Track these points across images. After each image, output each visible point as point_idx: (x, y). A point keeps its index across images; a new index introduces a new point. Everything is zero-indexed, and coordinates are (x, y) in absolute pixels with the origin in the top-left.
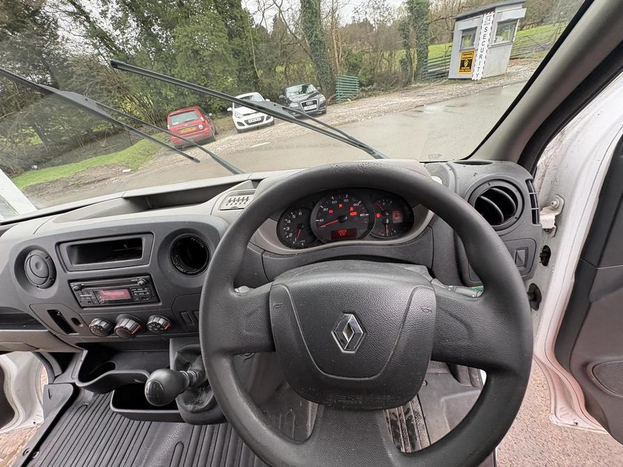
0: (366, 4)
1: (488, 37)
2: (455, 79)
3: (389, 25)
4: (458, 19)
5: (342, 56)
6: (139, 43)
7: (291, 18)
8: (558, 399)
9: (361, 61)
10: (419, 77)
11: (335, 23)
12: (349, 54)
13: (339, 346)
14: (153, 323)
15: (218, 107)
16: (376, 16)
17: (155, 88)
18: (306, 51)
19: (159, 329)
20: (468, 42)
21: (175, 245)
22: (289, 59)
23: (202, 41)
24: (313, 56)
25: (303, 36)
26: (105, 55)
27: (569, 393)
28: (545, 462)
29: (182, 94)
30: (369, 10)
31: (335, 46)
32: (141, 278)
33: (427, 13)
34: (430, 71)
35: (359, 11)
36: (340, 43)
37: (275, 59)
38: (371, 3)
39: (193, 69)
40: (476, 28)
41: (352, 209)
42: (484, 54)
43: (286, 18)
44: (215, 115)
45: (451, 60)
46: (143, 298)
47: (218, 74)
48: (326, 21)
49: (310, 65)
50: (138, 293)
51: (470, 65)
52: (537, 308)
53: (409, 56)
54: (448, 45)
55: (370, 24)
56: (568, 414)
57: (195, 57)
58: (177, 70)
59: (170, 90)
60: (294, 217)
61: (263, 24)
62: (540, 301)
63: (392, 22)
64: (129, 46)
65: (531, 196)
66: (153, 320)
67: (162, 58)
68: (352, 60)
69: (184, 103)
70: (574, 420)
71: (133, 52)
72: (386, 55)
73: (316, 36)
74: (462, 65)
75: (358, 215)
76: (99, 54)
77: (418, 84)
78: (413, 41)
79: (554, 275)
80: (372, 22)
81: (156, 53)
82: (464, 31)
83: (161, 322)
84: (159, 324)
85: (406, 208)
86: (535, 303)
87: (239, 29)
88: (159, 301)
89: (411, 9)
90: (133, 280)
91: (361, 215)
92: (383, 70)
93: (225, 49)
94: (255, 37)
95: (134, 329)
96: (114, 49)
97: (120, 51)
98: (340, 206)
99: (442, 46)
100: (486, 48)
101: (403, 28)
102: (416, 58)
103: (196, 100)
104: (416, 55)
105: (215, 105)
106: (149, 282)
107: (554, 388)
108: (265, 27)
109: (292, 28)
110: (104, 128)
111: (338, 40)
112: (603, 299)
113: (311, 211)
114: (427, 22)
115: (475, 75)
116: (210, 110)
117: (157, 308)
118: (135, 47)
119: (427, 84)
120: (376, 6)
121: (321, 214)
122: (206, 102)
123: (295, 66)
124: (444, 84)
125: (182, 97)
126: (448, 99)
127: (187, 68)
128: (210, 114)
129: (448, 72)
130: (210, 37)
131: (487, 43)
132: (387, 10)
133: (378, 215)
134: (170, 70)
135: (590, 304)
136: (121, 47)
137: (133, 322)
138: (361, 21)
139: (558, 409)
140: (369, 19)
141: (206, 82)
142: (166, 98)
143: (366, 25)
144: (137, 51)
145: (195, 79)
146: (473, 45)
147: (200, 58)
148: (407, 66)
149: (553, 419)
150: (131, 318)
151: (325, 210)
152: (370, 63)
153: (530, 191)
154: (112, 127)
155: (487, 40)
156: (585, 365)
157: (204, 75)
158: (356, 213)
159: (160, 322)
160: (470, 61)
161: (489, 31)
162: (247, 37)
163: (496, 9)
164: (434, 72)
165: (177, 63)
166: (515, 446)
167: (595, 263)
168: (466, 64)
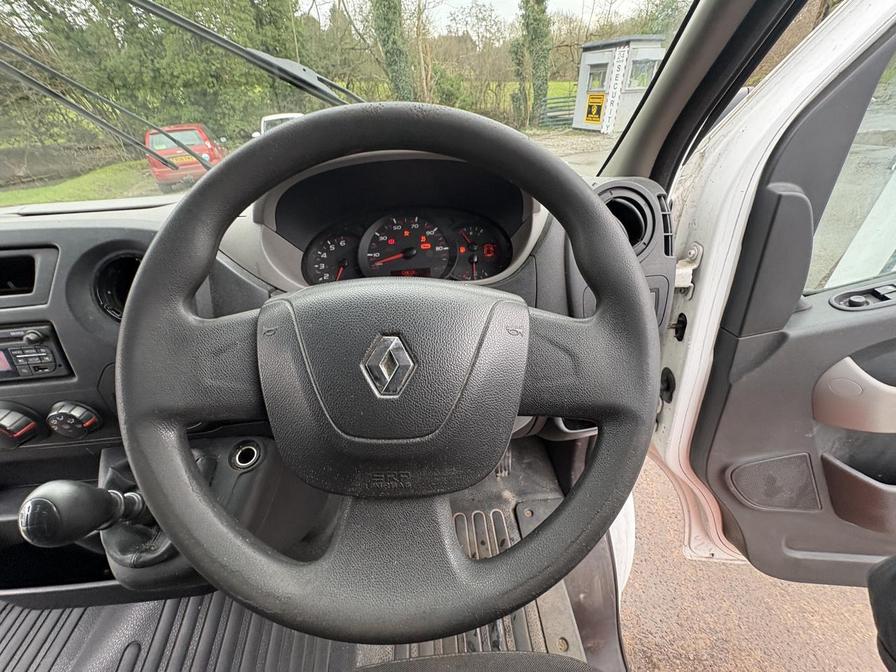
0: (467, 11)
1: (621, 78)
2: (580, 129)
3: (497, 45)
4: (586, 49)
5: (431, 78)
6: (93, 7)
7: (358, 10)
8: (693, 525)
9: (458, 89)
10: (536, 121)
11: (421, 29)
12: (441, 76)
13: (373, 387)
14: (60, 415)
15: (237, 130)
16: (481, 30)
17: (124, 86)
18: (379, 63)
19: (72, 425)
20: (597, 83)
21: (103, 272)
22: (353, 70)
23: (210, 21)
24: (389, 70)
25: (375, 40)
26: (25, 17)
27: (705, 514)
28: (677, 611)
29: (173, 103)
30: (472, 20)
31: (422, 62)
32: (30, 329)
33: (546, 36)
34: (549, 114)
35: (457, 19)
36: (429, 59)
37: (331, 69)
38: (473, 11)
39: (195, 65)
40: (606, 65)
41: (423, 239)
42: (616, 100)
43: (350, 9)
44: (231, 142)
45: (576, 103)
46: (37, 368)
47: (237, 79)
48: (408, 23)
49: (386, 85)
50: (26, 359)
51: (599, 112)
52: (670, 400)
53: (522, 90)
54: (572, 83)
55: (472, 40)
56: (703, 543)
57: (197, 46)
58: (164, 62)
59: (153, 95)
60: (332, 248)
61: (313, 13)
62: (674, 389)
63: (501, 42)
64: (74, 9)
65: (664, 216)
66: (61, 409)
67: (138, 38)
68: (446, 86)
69: (177, 118)
70: (711, 550)
71: (81, 21)
72: (493, 86)
73: (394, 43)
74: (590, 112)
75: (433, 248)
76: (14, 13)
77: (535, 130)
78: (528, 70)
79: (690, 351)
80: (475, 38)
81: (126, 28)
82: (593, 66)
83: (77, 413)
84: (73, 417)
85: (502, 239)
86: (669, 394)
87: (273, 12)
88: (71, 374)
89: (527, 26)
90: (14, 333)
91: (438, 249)
92: (489, 105)
93: (250, 39)
94: (300, 29)
95: (19, 428)
96: (43, 9)
97: (55, 14)
98: (407, 233)
99: (566, 84)
100: (619, 93)
101: (516, 51)
102: (532, 95)
103: (198, 115)
104: (532, 91)
105: (232, 127)
106: (50, 337)
107: (689, 511)
108: (316, 17)
109: (359, 26)
110: (22, 145)
111: (426, 54)
112: (744, 379)
113: (359, 238)
114: (548, 47)
115: (605, 127)
116: (223, 134)
117: (68, 387)
118: (84, 12)
119: (546, 132)
120: (480, 16)
121: (375, 244)
122: (216, 120)
123: (363, 84)
124: (567, 134)
125: (173, 107)
126: (571, 154)
127: (183, 61)
128: (223, 140)
129: (572, 119)
130: (225, 18)
131: (619, 86)
132: (496, 24)
133: (463, 250)
134: (152, 61)
135: (730, 386)
136: (57, 7)
137: (19, 416)
138: (460, 34)
139: (692, 538)
140: (471, 32)
141: (217, 87)
142: (144, 106)
143: (466, 41)
144: (89, 20)
145: (197, 80)
146: (603, 86)
147: (207, 49)
148: (520, 104)
149: (687, 553)
150: (13, 409)
151: (382, 238)
152: (472, 94)
153: (663, 210)
154: (39, 144)
155: (619, 82)
156: (723, 471)
157: (212, 76)
158: (429, 246)
159: (73, 413)
160: (599, 108)
161: (622, 71)
162: (287, 28)
163: (631, 44)
164: (555, 117)
165: (165, 50)
166: (643, 596)
167: (736, 332)
168: (594, 111)
